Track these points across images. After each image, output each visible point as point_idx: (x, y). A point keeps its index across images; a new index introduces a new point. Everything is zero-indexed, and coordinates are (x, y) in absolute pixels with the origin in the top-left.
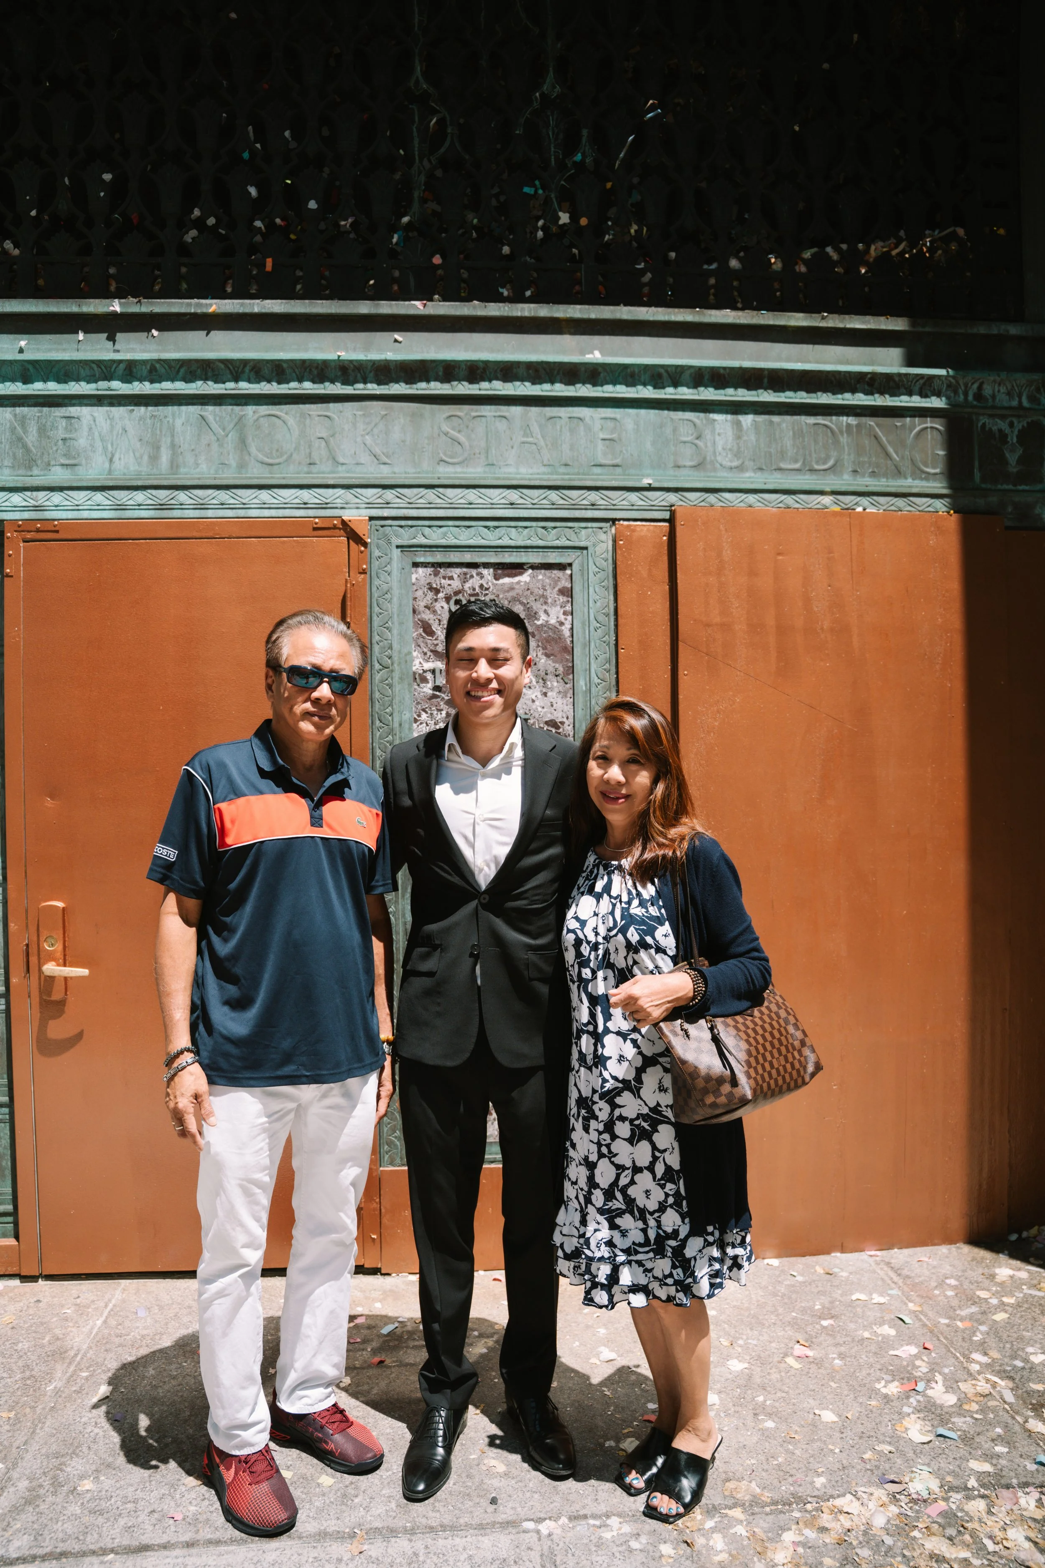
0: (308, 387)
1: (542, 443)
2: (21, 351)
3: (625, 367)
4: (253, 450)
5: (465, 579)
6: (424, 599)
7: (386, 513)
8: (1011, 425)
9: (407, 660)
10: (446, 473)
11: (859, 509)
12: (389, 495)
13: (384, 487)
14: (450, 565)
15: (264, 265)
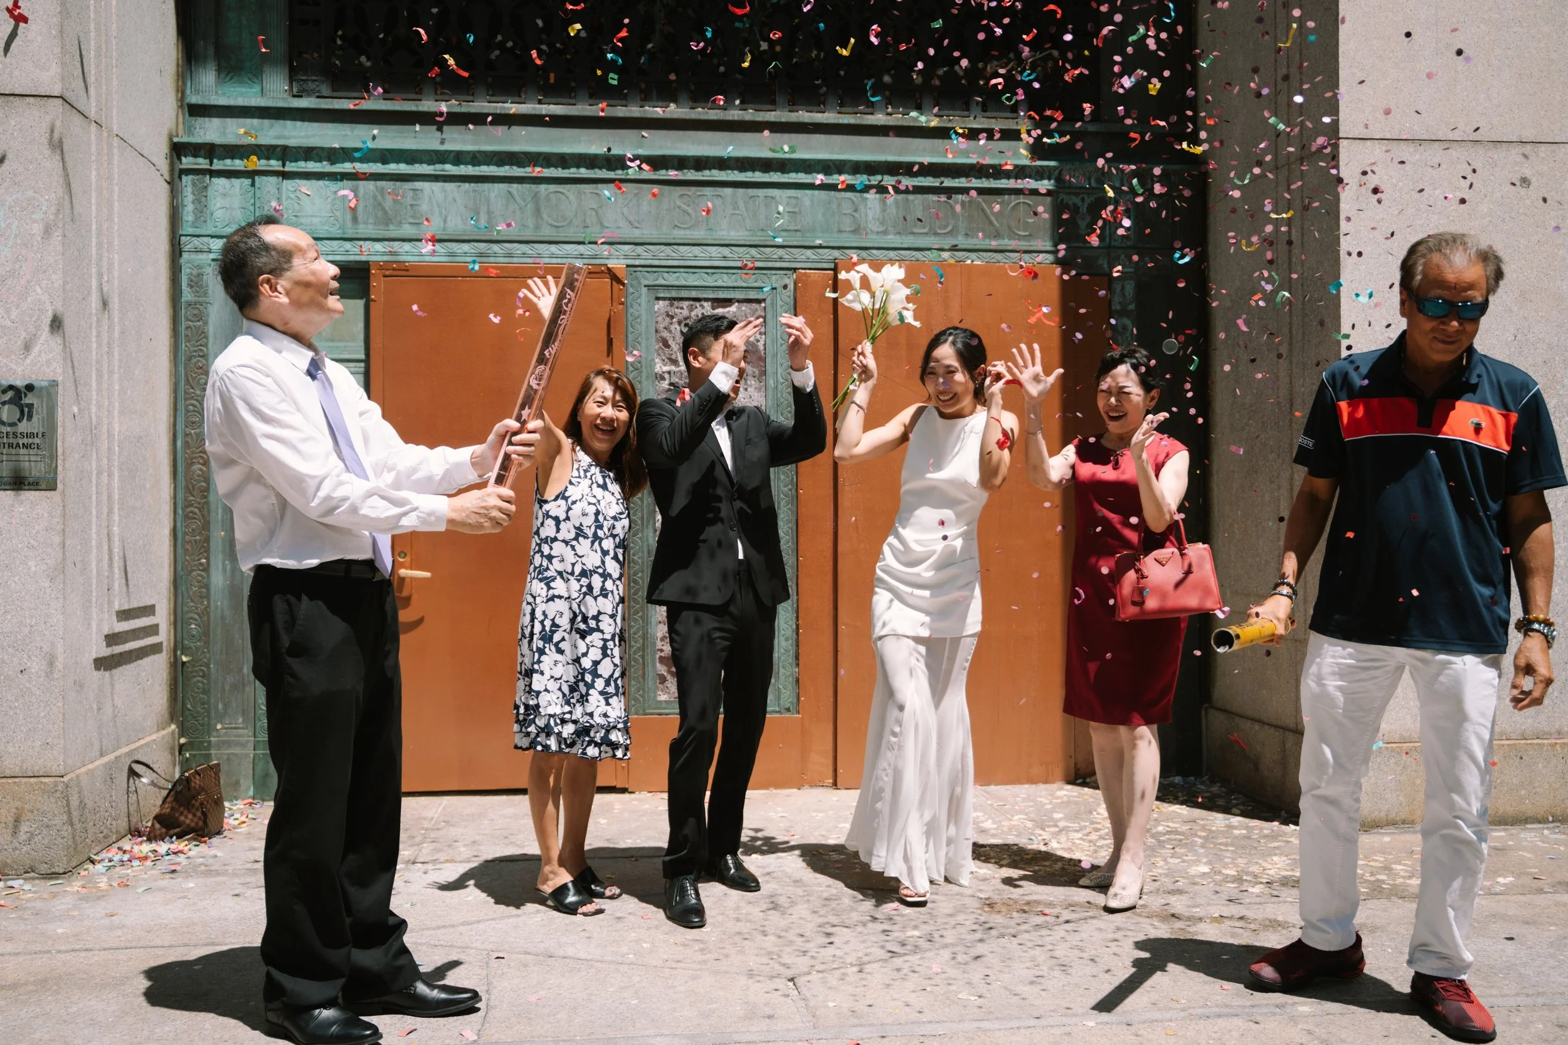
0: (584, 172)
1: (745, 214)
2: (374, 138)
3: (804, 161)
4: (545, 216)
5: (691, 309)
6: (663, 322)
7: (637, 262)
8: (1083, 200)
9: (652, 364)
10: (679, 234)
11: (969, 262)
12: (640, 249)
13: (636, 244)
14: (682, 299)
15: (549, 79)
